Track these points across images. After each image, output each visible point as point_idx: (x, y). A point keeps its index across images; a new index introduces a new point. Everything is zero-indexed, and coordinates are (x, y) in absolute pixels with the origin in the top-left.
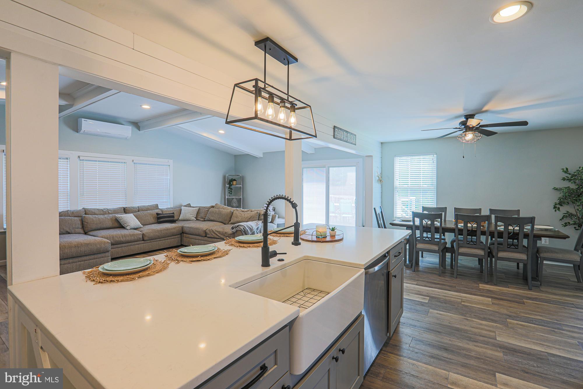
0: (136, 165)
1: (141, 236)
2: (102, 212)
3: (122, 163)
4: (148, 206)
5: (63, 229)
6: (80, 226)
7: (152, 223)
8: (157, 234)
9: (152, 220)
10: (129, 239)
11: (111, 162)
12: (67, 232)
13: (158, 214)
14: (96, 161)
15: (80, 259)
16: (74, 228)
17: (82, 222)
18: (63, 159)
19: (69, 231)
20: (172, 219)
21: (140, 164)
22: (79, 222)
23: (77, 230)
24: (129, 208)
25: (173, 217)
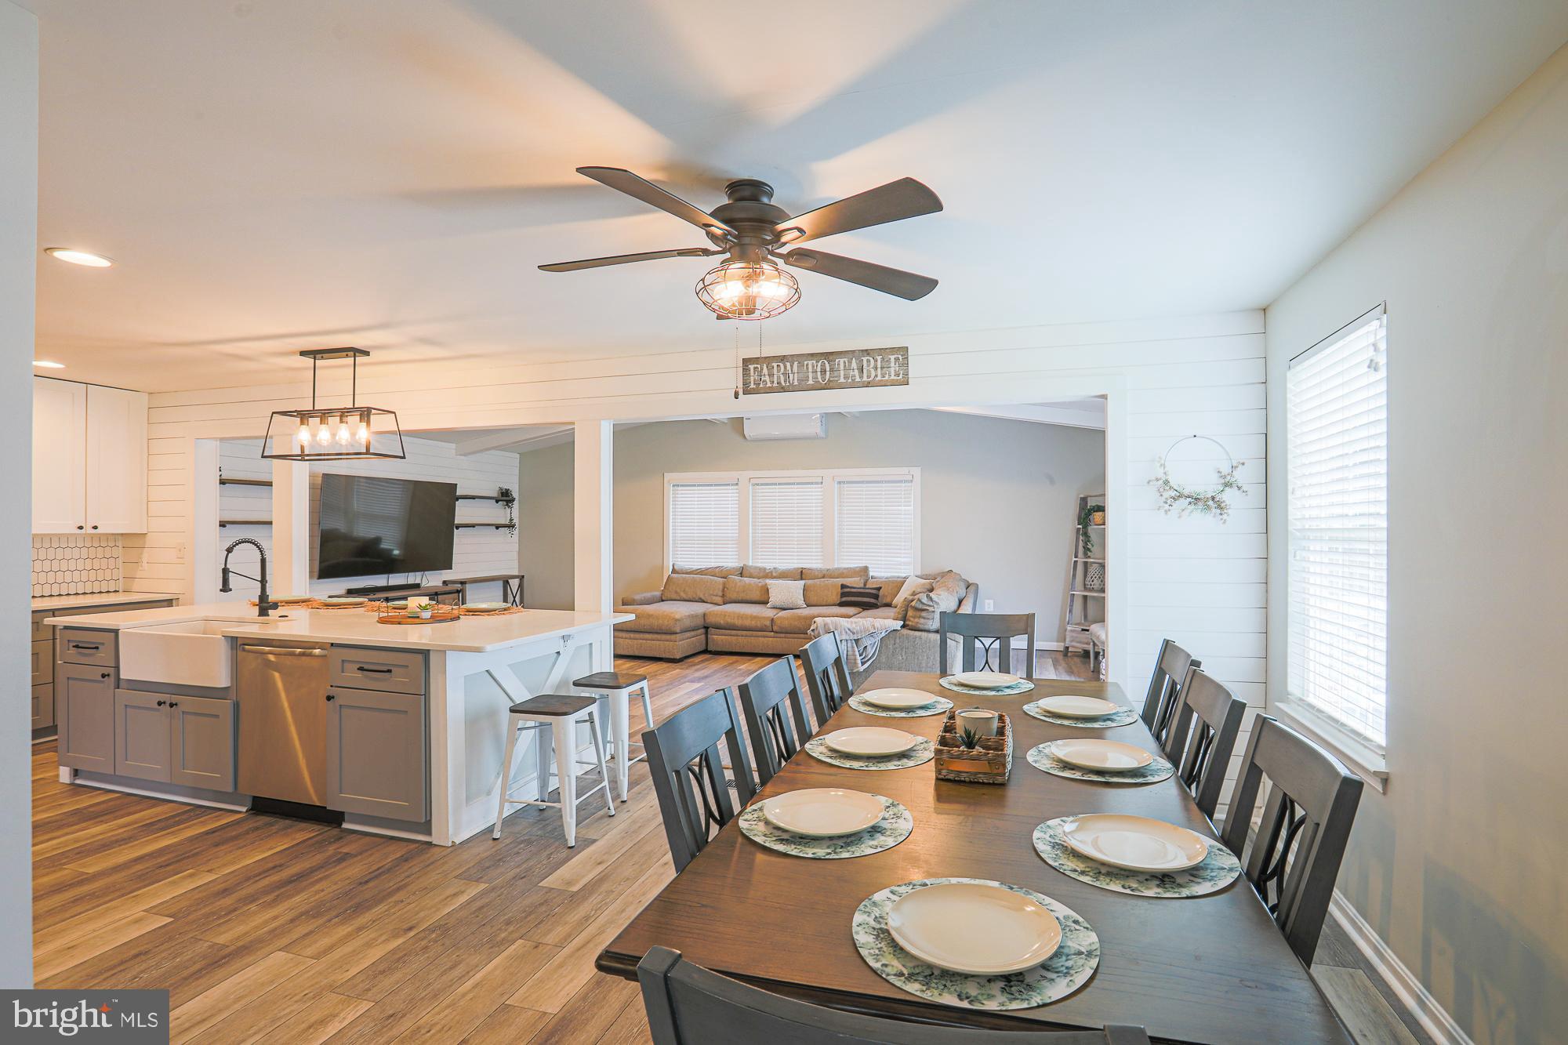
0: (842, 485)
1: (768, 623)
2: (761, 575)
3: (817, 483)
4: (845, 569)
5: (696, 594)
6: (720, 594)
7: (832, 603)
8: (796, 623)
9: (835, 596)
10: (747, 624)
11: (798, 484)
12: (700, 599)
13: (843, 586)
14: (776, 484)
15: (642, 636)
16: (711, 595)
17: (724, 588)
18: (732, 485)
19: (703, 598)
20: (872, 600)
21: (848, 482)
22: (721, 587)
23: (714, 598)
24: (809, 569)
25: (876, 597)
